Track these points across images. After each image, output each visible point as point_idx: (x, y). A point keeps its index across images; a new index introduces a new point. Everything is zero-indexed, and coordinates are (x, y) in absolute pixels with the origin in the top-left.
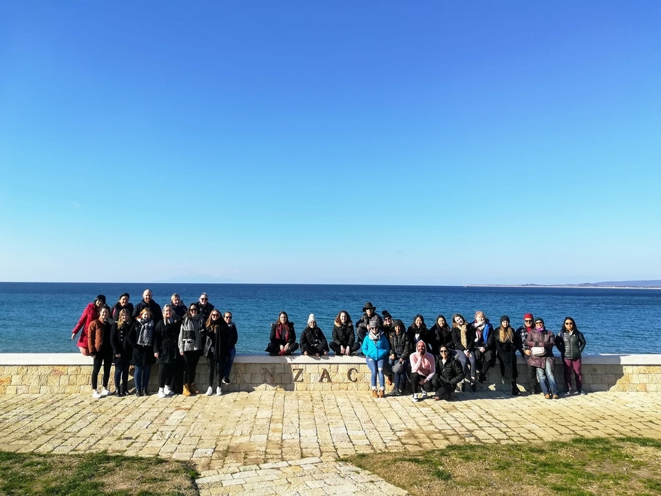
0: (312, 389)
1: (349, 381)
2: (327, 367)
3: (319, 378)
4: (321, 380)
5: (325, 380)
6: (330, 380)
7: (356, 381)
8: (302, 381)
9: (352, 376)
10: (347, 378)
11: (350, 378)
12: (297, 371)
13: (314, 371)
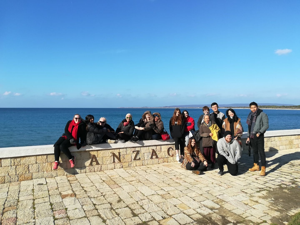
0: (146, 164)
1: (169, 156)
2: (154, 148)
3: (150, 156)
4: (152, 158)
5: (154, 157)
6: (157, 157)
7: (173, 156)
8: (140, 159)
9: (170, 153)
10: (167, 154)
11: (169, 154)
12: (135, 153)
13: (147, 151)
